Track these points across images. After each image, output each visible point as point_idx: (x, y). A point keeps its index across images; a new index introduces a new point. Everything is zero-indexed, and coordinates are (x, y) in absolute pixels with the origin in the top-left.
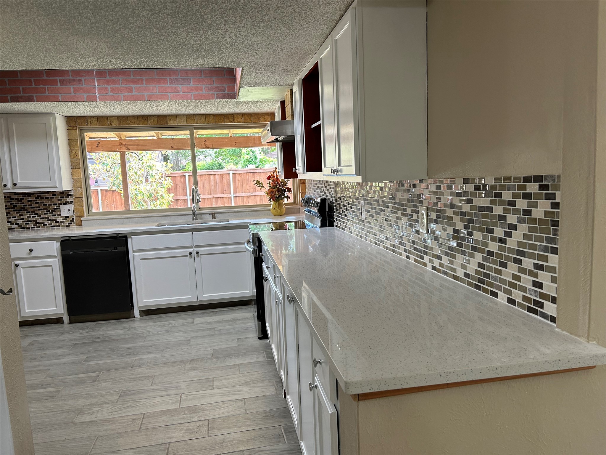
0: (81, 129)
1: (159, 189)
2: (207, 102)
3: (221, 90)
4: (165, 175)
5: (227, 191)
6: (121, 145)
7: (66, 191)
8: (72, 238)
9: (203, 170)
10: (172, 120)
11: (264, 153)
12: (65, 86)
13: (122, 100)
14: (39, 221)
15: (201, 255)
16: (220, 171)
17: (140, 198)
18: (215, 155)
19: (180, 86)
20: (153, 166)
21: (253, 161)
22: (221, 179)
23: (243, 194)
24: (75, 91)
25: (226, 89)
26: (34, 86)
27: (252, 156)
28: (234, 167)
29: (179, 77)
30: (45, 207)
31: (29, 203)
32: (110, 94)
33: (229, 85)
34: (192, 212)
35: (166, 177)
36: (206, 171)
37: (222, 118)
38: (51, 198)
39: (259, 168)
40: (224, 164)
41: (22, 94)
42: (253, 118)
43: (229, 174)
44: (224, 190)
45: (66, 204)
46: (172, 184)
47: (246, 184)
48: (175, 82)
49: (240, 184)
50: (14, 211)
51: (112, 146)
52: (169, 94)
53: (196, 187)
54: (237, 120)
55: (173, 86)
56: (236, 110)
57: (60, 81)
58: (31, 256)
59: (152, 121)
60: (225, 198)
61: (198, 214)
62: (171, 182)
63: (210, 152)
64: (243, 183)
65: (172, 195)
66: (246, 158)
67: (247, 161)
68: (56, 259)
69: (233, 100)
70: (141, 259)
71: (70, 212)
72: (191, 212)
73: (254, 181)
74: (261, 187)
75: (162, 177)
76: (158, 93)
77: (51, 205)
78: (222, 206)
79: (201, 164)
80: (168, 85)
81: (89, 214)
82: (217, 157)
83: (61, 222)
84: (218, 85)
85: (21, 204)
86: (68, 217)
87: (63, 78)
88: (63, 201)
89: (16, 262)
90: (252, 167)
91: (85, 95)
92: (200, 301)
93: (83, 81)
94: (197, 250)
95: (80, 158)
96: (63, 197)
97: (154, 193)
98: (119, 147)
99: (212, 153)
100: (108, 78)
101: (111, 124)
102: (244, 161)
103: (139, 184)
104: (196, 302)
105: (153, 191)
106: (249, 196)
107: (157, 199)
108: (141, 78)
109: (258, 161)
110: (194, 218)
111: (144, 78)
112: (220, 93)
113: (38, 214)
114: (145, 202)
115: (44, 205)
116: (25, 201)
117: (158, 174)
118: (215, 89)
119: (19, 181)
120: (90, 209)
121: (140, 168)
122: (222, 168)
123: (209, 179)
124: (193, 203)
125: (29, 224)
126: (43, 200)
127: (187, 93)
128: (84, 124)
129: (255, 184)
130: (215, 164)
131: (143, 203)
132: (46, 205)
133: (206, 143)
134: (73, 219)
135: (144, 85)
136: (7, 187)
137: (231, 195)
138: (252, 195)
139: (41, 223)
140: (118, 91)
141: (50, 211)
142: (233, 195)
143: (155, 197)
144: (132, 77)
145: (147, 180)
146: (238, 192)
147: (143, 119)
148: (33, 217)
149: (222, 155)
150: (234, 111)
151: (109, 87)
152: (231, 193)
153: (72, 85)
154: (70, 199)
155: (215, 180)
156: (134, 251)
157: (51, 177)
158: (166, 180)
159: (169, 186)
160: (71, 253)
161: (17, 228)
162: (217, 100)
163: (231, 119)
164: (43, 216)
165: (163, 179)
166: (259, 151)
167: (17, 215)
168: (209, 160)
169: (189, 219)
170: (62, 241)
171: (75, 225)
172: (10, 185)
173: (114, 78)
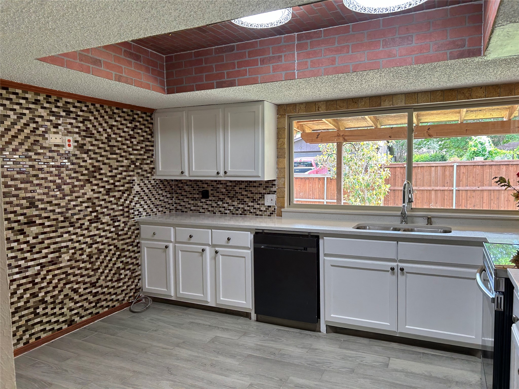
0: (290, 117)
1: (377, 179)
2: (435, 67)
3: (458, 45)
4: (384, 166)
5: (448, 184)
6: (338, 136)
7: (270, 180)
8: (265, 231)
9: (426, 161)
10: (387, 101)
11: (494, 145)
12: (266, 65)
13: (323, 75)
14: (246, 208)
15: (407, 273)
16: (442, 163)
17: (357, 187)
18: (439, 147)
19: (397, 48)
20: (373, 157)
21: (480, 154)
22: (444, 172)
23: (468, 188)
24: (274, 69)
25: (467, 43)
26: (237, 69)
27: (480, 148)
28: (459, 160)
29: (397, 36)
30: (252, 195)
31: (240, 191)
32: (310, 69)
33: (471, 37)
34: (401, 213)
35: (385, 168)
36: (428, 162)
37: (454, 94)
38: (258, 187)
39: (487, 160)
40: (447, 156)
41: (226, 79)
42: (502, 90)
43: (453, 166)
44: (446, 182)
45: (270, 194)
46: (390, 175)
47: (472, 177)
48: (390, 44)
49: (464, 177)
50: (228, 197)
51: (331, 137)
52: (381, 61)
53: (408, 183)
54: (476, 95)
55: (387, 49)
56: (477, 79)
57: (260, 61)
58: (229, 244)
59: (363, 103)
60: (445, 191)
61: (408, 216)
62: (389, 173)
63: (434, 145)
64: (469, 176)
65: (389, 186)
66: (473, 150)
67: (474, 153)
68: (249, 251)
69: (477, 59)
70: (332, 266)
71: (273, 202)
72: (399, 213)
73: (496, 178)
74: (506, 187)
75: (381, 168)
76: (366, 61)
77: (257, 193)
78: (442, 208)
79: (424, 156)
80: (381, 49)
81: (290, 205)
82: (441, 149)
83: (264, 211)
84: (454, 39)
85: (234, 191)
86: (270, 207)
87: (264, 57)
88: (268, 190)
89: (217, 249)
90: (479, 159)
91: (283, 73)
92: (400, 333)
93: (283, 58)
94: (402, 265)
95: (286, 147)
96: (268, 187)
97: (372, 183)
98: (336, 138)
99: (436, 146)
100: (309, 49)
101: (318, 110)
102: (470, 153)
103: (358, 174)
104: (395, 332)
105: (371, 180)
106: (474, 191)
107: (373, 189)
108: (347, 44)
109: (487, 153)
110: (403, 221)
111: (350, 44)
112: (456, 50)
113: (246, 202)
114: (362, 191)
115: (251, 193)
116: (237, 189)
117: (378, 165)
118: (448, 46)
119: (229, 170)
120: (291, 201)
121: (361, 159)
122: (445, 160)
123: (430, 171)
124: (404, 202)
125: (238, 210)
126: (251, 189)
127: (405, 57)
128: (292, 112)
129: (497, 182)
130: (438, 157)
131: (360, 192)
132: (253, 193)
133: (429, 132)
134: (275, 209)
135: (350, 53)
136: (219, 174)
137: (452, 188)
138: (478, 189)
139: (248, 210)
140: (319, 64)
141: (255, 200)
142: (455, 188)
143: (372, 186)
144: (336, 45)
145: (366, 171)
146: (461, 185)
147: (353, 102)
148: (242, 204)
149: (446, 148)
150: (473, 81)
151: (309, 60)
152: (453, 187)
153: (271, 63)
154: (274, 189)
155: (436, 172)
156: (326, 255)
157: (255, 167)
158: (384, 171)
159: (387, 177)
160: (262, 247)
161: (229, 214)
162: (450, 62)
163: (467, 95)
164: (250, 204)
165: (382, 170)
166: (489, 142)
167: (230, 201)
168: (432, 153)
169: (397, 222)
170: (256, 233)
171: (276, 215)
172: (222, 173)
173: (315, 49)
